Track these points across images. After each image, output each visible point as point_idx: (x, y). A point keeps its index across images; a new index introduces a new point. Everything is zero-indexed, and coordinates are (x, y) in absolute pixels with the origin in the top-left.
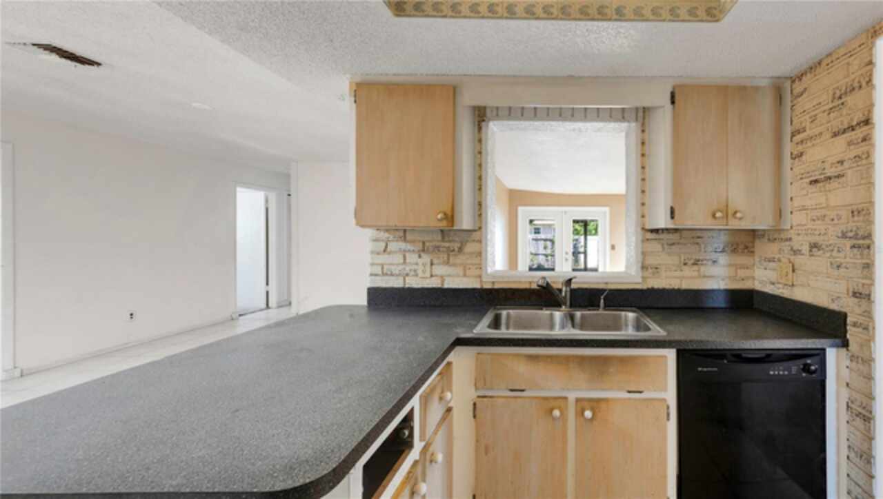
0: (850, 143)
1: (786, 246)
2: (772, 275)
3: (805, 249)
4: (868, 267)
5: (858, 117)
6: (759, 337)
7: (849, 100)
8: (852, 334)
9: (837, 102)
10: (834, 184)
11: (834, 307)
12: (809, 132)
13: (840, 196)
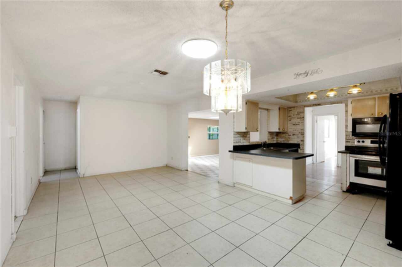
0: (301, 120)
1: (287, 135)
2: (284, 140)
3: (292, 135)
4: (304, 137)
5: (302, 117)
6: (286, 150)
7: (300, 114)
8: (301, 147)
9: (298, 114)
10: (298, 125)
11: (298, 143)
12: (292, 117)
13: (299, 127)
